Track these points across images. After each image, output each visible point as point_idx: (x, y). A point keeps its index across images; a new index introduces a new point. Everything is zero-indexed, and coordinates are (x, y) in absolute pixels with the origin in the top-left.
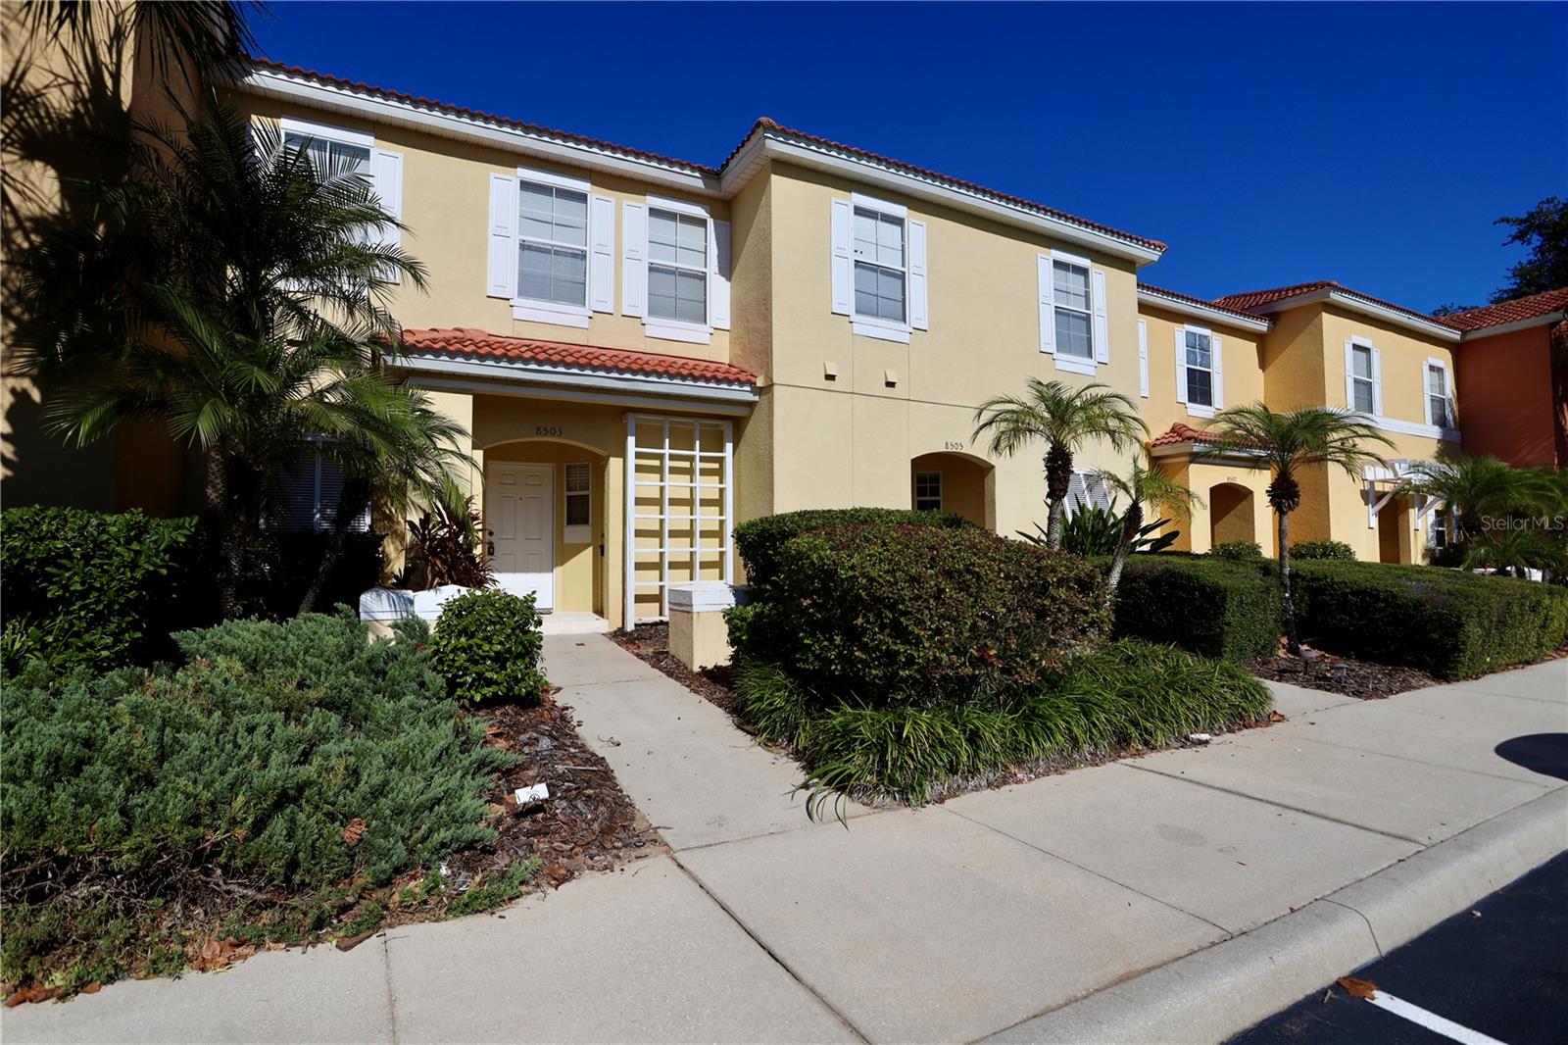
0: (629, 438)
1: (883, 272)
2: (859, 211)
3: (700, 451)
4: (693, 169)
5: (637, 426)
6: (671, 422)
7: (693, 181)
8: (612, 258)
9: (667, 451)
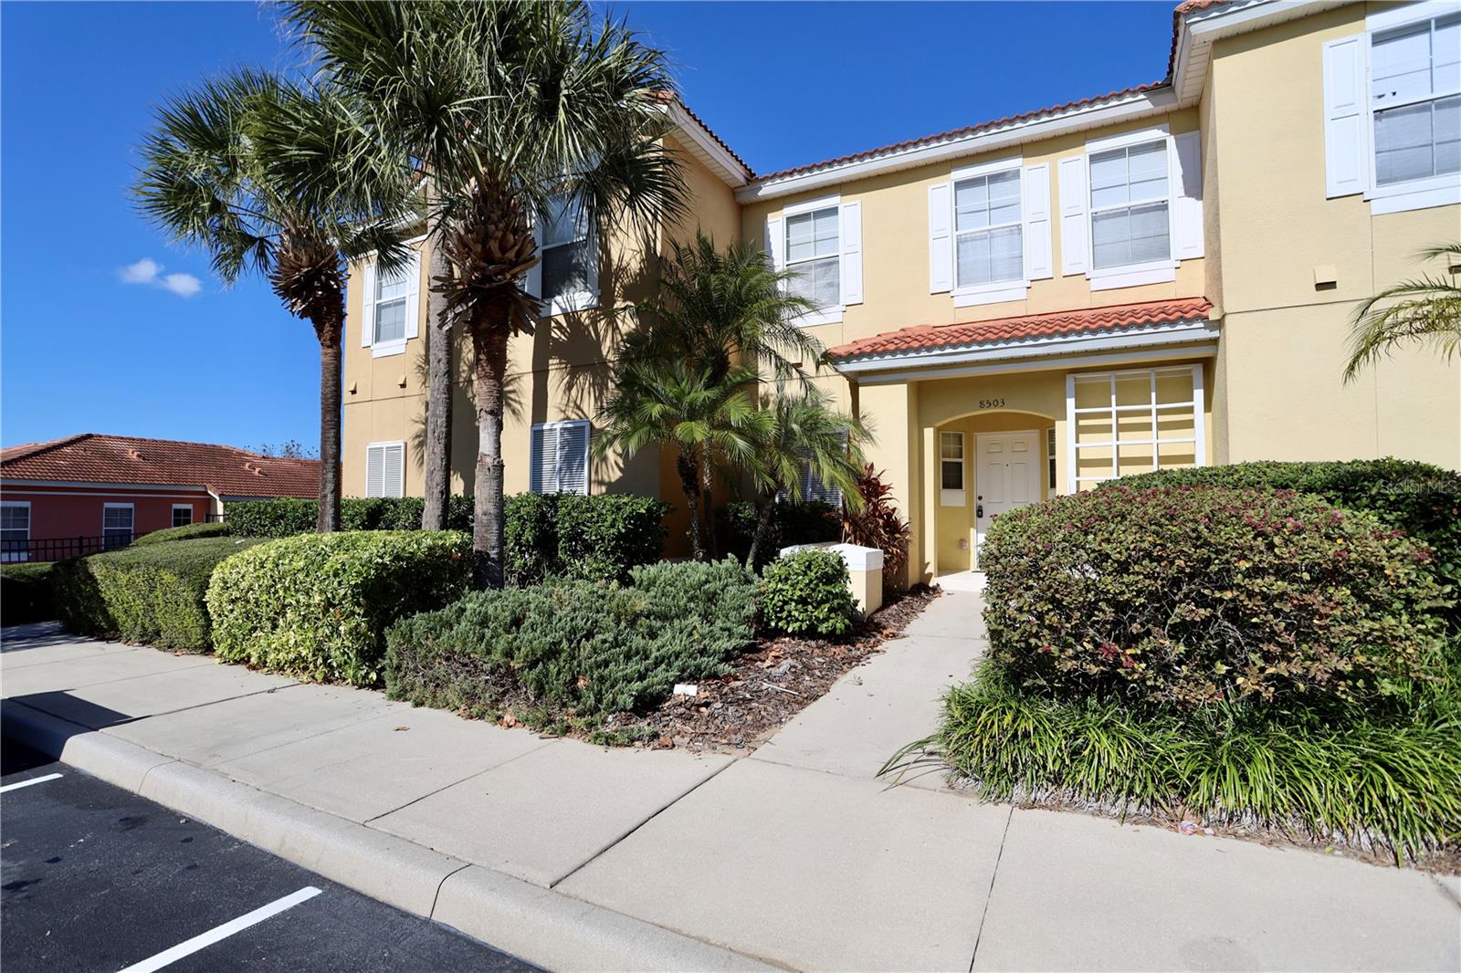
0: (1068, 400)
1: (1439, 107)
2: (1380, 38)
3: (1157, 403)
4: (1134, 93)
5: (1077, 387)
6: (1117, 377)
7: (1141, 105)
8: (1048, 225)
9: (1114, 409)
